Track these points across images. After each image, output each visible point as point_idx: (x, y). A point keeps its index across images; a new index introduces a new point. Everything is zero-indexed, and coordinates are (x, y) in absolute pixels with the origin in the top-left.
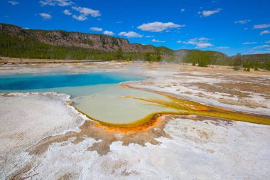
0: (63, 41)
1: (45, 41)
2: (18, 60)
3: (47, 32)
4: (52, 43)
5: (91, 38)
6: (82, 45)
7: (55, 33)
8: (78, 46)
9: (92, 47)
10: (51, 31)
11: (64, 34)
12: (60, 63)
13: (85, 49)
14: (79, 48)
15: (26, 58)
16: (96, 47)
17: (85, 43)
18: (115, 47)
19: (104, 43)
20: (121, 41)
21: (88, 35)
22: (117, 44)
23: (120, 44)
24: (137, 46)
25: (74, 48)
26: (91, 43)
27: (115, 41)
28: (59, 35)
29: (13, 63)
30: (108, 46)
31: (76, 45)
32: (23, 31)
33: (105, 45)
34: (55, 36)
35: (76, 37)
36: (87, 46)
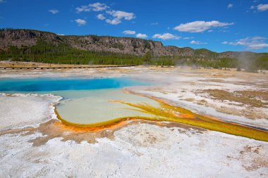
0: (94, 46)
1: (77, 47)
2: (47, 65)
3: (79, 37)
4: (83, 49)
5: (121, 42)
6: (112, 49)
7: (86, 38)
8: (108, 50)
9: (122, 51)
10: (83, 37)
11: (95, 39)
12: (84, 67)
13: (115, 54)
14: (109, 53)
15: (56, 63)
16: (126, 51)
17: (116, 47)
18: (147, 50)
19: (135, 47)
20: (154, 44)
21: (118, 39)
22: (149, 47)
23: (152, 47)
24: (173, 49)
25: (104, 53)
26: (121, 47)
27: (147, 44)
28: (90, 40)
29: (42, 68)
30: (139, 50)
31: (106, 49)
32: (58, 38)
33: (136, 49)
34: (86, 41)
35: (107, 41)
36: (117, 50)
